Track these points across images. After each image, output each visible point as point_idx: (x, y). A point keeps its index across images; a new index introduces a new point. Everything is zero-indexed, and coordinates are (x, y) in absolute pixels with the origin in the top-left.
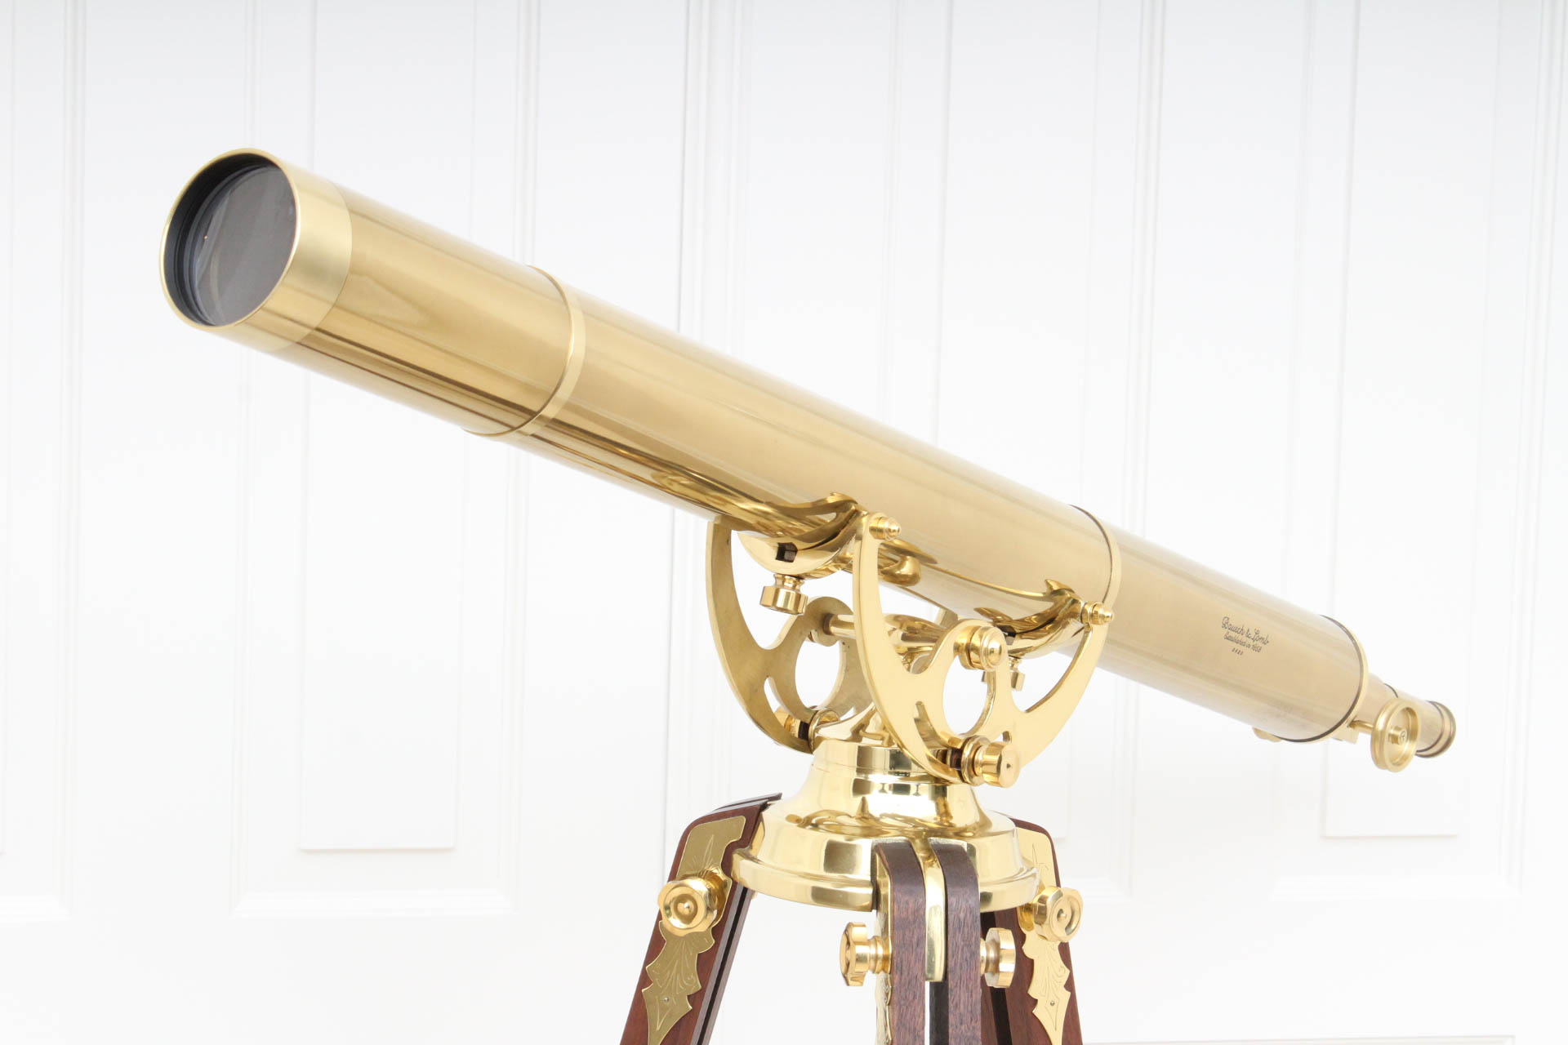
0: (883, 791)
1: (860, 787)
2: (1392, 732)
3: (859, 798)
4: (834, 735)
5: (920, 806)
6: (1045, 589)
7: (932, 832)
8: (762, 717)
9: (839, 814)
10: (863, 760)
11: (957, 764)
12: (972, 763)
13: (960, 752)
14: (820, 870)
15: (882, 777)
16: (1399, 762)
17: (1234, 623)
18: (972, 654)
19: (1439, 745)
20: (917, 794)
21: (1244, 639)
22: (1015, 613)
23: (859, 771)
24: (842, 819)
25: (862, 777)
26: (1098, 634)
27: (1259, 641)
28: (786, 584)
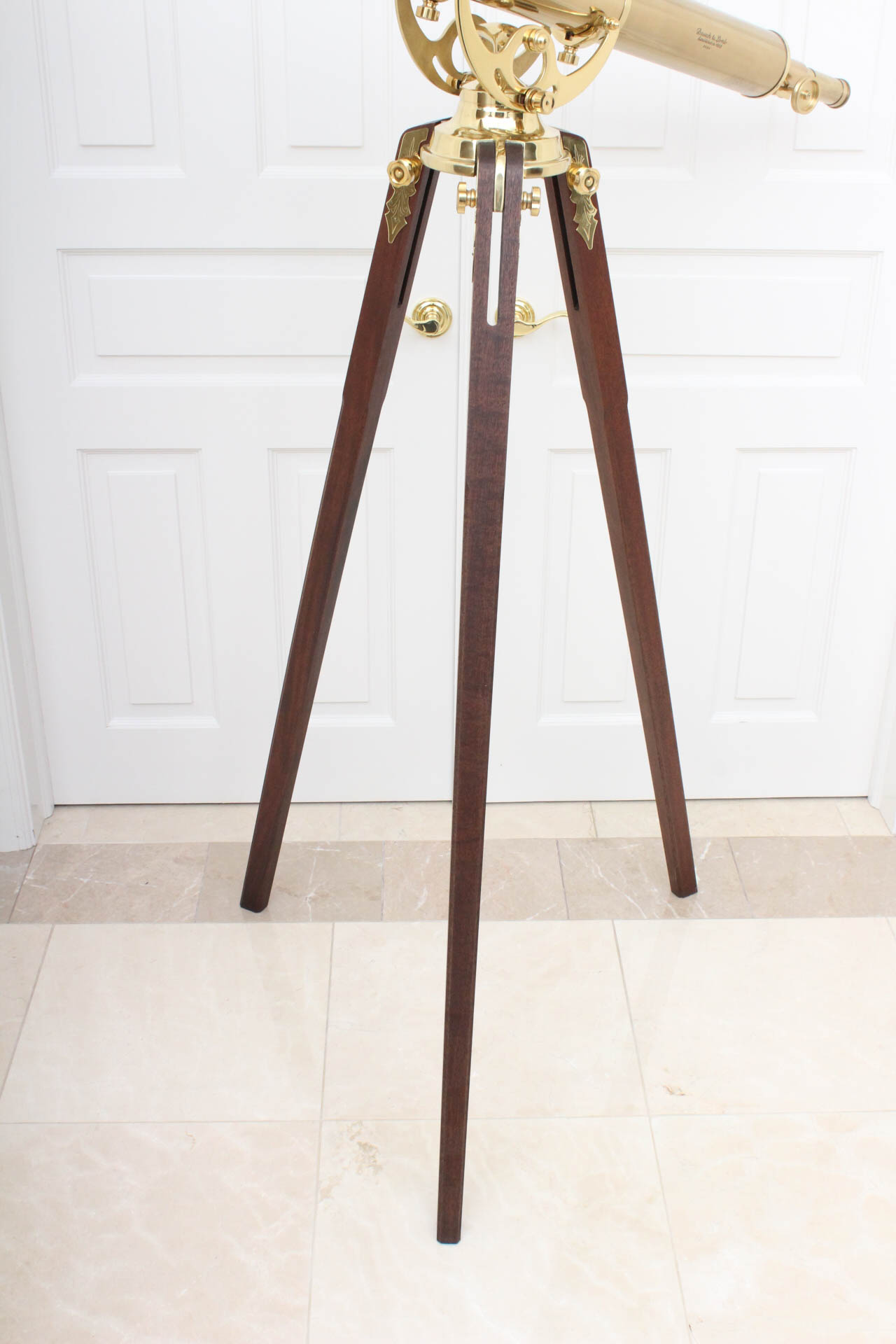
0: (490, 116)
1: (479, 114)
2: (803, 93)
3: (479, 120)
4: (469, 87)
5: (509, 124)
6: (589, 12)
7: (514, 137)
8: (434, 78)
9: (469, 129)
10: (481, 101)
11: (523, 102)
12: (530, 101)
13: (525, 95)
14: (458, 157)
15: (490, 109)
16: (809, 108)
17: (704, 31)
18: (531, 44)
19: (839, 101)
20: (508, 117)
21: (711, 40)
22: (575, 24)
23: (479, 106)
24: (472, 131)
25: (480, 109)
26: (613, 36)
27: (720, 42)
28: (428, 5)
